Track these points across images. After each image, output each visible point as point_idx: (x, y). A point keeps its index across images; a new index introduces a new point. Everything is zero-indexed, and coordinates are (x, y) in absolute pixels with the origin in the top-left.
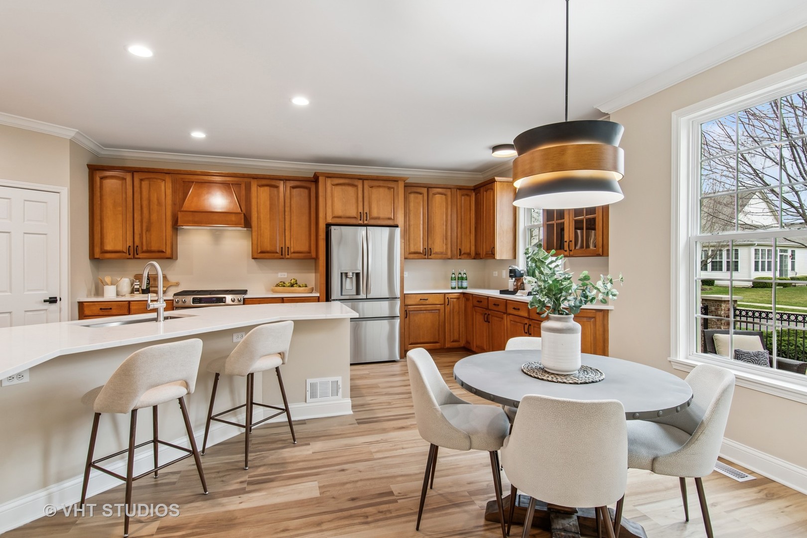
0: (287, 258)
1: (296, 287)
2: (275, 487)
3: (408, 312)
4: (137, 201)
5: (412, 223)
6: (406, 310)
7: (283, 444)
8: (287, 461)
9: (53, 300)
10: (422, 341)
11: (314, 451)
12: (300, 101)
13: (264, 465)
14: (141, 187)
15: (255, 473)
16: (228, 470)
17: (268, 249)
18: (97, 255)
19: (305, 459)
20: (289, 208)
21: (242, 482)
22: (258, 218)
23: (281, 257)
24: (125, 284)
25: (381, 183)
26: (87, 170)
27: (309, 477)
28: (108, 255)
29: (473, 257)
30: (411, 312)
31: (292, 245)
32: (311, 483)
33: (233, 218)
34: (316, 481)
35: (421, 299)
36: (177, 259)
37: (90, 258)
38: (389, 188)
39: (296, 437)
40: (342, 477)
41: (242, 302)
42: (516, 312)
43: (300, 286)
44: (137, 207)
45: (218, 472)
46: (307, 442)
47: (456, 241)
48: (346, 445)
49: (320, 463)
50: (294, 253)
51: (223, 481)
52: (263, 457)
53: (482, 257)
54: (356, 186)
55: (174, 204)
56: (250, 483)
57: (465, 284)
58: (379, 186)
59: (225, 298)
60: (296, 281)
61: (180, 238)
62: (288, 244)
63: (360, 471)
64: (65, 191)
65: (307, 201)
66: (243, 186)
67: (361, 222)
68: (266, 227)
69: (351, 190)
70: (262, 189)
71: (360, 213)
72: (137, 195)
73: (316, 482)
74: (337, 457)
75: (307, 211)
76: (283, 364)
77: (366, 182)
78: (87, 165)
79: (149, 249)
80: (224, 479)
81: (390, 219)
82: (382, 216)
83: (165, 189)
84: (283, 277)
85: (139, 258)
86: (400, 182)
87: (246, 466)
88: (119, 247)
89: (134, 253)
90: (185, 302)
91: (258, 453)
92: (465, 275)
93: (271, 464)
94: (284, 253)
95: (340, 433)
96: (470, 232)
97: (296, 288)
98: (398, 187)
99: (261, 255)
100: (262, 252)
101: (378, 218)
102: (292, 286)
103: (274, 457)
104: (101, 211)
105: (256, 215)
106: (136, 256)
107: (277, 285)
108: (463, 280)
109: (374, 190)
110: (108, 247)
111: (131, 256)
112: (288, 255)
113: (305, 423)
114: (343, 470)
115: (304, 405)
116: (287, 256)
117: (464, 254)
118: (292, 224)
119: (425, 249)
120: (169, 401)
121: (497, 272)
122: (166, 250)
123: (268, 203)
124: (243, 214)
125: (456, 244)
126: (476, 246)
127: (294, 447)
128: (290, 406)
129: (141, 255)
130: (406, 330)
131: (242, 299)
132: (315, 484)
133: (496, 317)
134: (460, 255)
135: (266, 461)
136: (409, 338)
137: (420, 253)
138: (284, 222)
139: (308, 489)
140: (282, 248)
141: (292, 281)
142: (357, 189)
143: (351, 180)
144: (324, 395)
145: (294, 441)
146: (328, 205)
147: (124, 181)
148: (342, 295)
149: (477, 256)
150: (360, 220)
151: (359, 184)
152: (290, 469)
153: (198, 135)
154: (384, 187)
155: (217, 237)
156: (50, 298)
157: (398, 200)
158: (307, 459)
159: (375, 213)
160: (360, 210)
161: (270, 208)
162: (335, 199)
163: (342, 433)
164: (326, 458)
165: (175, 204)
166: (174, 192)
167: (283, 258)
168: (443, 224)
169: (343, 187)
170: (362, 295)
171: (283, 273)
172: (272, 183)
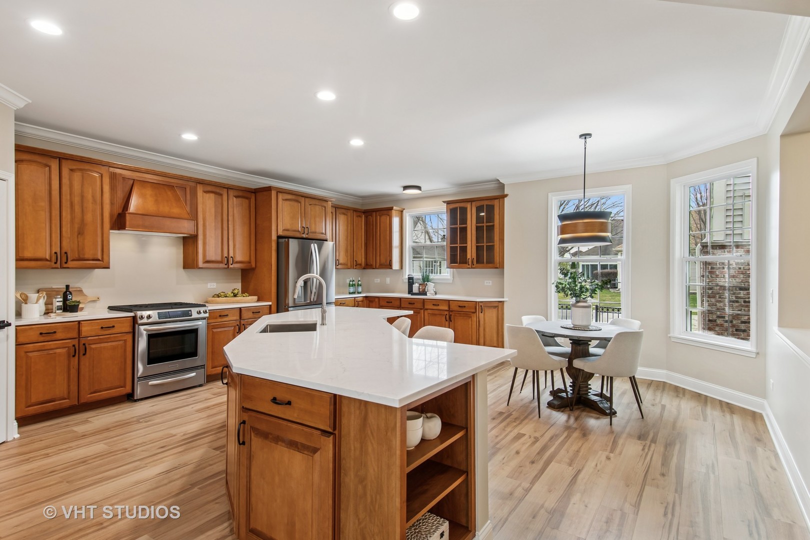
1: (240, 296)
4: (66, 197)
14: (70, 180)
17: (213, 259)
20: (232, 217)
22: (204, 225)
25: (317, 202)
29: (363, 268)
31: (235, 255)
33: (186, 224)
38: (322, 207)
42: (435, 307)
43: (243, 296)
50: (236, 262)
54: (300, 202)
57: (360, 289)
58: (315, 205)
59: (191, 311)
62: (231, 254)
64: (12, 179)
65: (248, 211)
66: (189, 191)
67: (304, 236)
68: (211, 235)
69: (296, 205)
70: (208, 195)
71: (303, 227)
77: (307, 200)
79: (81, 256)
81: (322, 234)
82: (317, 231)
83: (101, 184)
84: (212, 287)
85: (68, 268)
86: (329, 202)
88: (42, 254)
89: (62, 261)
90: (149, 317)
94: (227, 262)
97: (237, 298)
98: (328, 206)
100: (207, 261)
101: (315, 233)
102: (233, 296)
105: (202, 222)
106: (65, 266)
107: (215, 296)
108: (358, 286)
109: (312, 208)
110: (28, 253)
111: (58, 265)
112: (231, 265)
117: (359, 264)
118: (235, 234)
121: (379, 280)
122: (102, 258)
123: (213, 211)
125: (353, 256)
126: (366, 258)
129: (70, 264)
131: (207, 311)
134: (356, 266)
138: (227, 231)
140: (226, 257)
141: (234, 291)
142: (301, 205)
143: (297, 197)
146: (279, 218)
147: (48, 168)
149: (368, 267)
150: (303, 234)
153: (190, 137)
154: (319, 205)
155: (143, 245)
157: (328, 218)
159: (313, 228)
160: (303, 224)
161: (215, 216)
162: (285, 213)
166: (112, 189)
168: (345, 239)
169: (291, 203)
171: (213, 284)
172: (218, 190)
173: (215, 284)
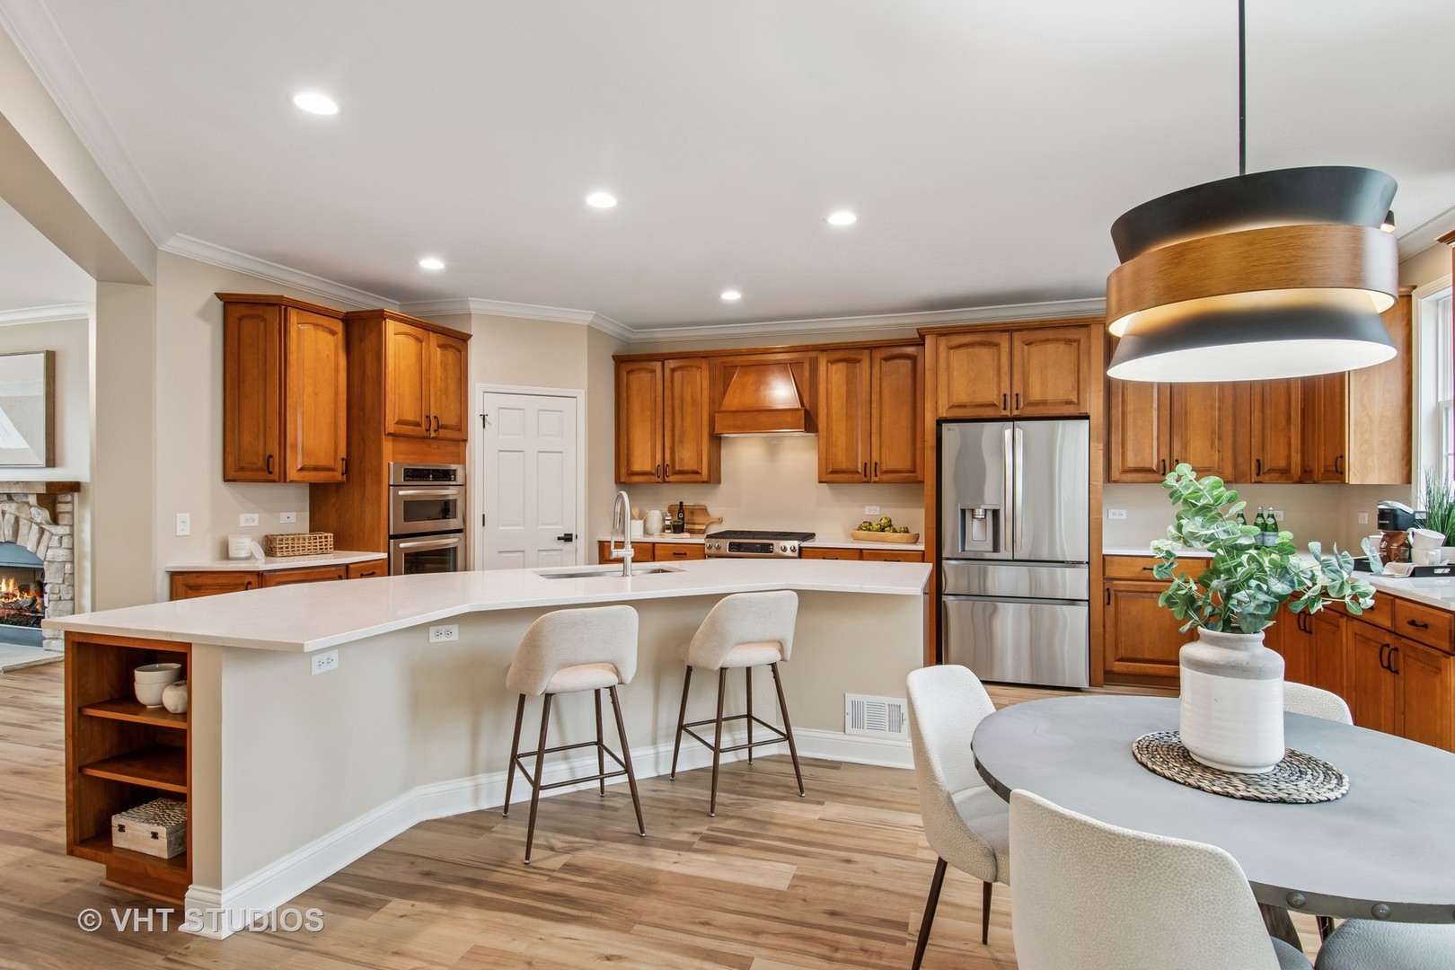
0: (875, 482)
1: (889, 531)
2: (731, 855)
3: (1112, 593)
4: (668, 402)
5: (1130, 407)
6: (1108, 589)
7: (785, 792)
8: (774, 821)
9: (568, 538)
10: (1147, 656)
11: (822, 816)
12: (842, 218)
13: (739, 817)
14: (672, 381)
15: (720, 826)
16: (688, 811)
17: (844, 467)
18: (623, 480)
19: (803, 825)
20: (878, 396)
21: (695, 833)
22: (828, 415)
23: (865, 479)
24: (656, 517)
25: (1050, 334)
26: (612, 363)
27: (788, 856)
28: (636, 479)
29: (1296, 478)
30: (1119, 594)
31: (883, 459)
32: (787, 865)
33: (789, 418)
34: (795, 864)
35: (1145, 569)
36: (719, 482)
37: (616, 483)
38: (1068, 342)
39: (804, 786)
40: (840, 872)
41: (796, 554)
42: (1366, 615)
43: (895, 531)
44: (668, 410)
45: (675, 810)
46: (821, 800)
47: (1247, 441)
48: (881, 822)
49: (820, 838)
50: (886, 472)
51: (673, 824)
52: (745, 804)
53: (1316, 479)
54: (997, 345)
55: (712, 401)
56: (705, 838)
58: (1047, 341)
59: (772, 545)
60: (890, 521)
61: (724, 452)
62: (875, 458)
63: (875, 872)
64: (582, 394)
65: (909, 380)
66: (807, 366)
67: (1007, 413)
68: (839, 428)
69: (985, 353)
70: (835, 367)
71: (1005, 395)
72: (668, 392)
73: (795, 867)
74: (853, 837)
75: (909, 399)
76: (783, 660)
77: (1017, 336)
78: (613, 356)
79: (682, 469)
80: (676, 821)
81: (1069, 403)
82: (1050, 397)
83: (700, 379)
84: (872, 513)
85: (670, 482)
86: (1093, 326)
87: (712, 811)
88: (647, 467)
89: (664, 474)
90: (718, 548)
91: (742, 797)
92: (1270, 519)
93: (750, 819)
94: (868, 472)
95: (883, 798)
96: (1289, 422)
97: (888, 534)
98: (1089, 337)
99: (832, 475)
100: (834, 472)
101: (1044, 403)
102: (883, 530)
103: (759, 808)
104: (628, 418)
105: (825, 411)
106: (667, 479)
107: (860, 528)
108: (1266, 530)
109: (1035, 350)
110: (636, 467)
111: (661, 479)
112: (876, 476)
113: (838, 768)
114: (848, 861)
115: (839, 736)
116: (874, 479)
117: (1271, 470)
118: (884, 422)
119: (1164, 461)
120: (583, 690)
121: (1367, 514)
122: (702, 471)
123: (844, 389)
124: (803, 411)
125: (1248, 450)
126: (1303, 453)
127: (801, 801)
128: (795, 731)
129: (672, 478)
130: (1108, 629)
131: (797, 548)
132: (792, 869)
133: (1327, 622)
134: (1258, 475)
135: (746, 812)
136: (1116, 648)
137: (1150, 471)
138: (869, 419)
139: (775, 873)
140: (866, 464)
141: (883, 521)
142: (999, 350)
143: (985, 335)
144: (876, 726)
145: (802, 792)
146: (940, 386)
147: (653, 374)
148: (963, 550)
149: (1306, 477)
150: (1005, 409)
151: (1004, 341)
152: (770, 834)
153: (731, 296)
154: (1058, 340)
155: (773, 450)
156: (565, 535)
157: (1090, 363)
158: (805, 826)
159: (1036, 394)
160: (1005, 389)
161: (847, 398)
162: (955, 373)
163: (889, 799)
164: (834, 834)
165: (714, 402)
166: (712, 384)
167: (867, 482)
168: (1212, 407)
169: (971, 350)
170: (1005, 553)
171: (873, 508)
172: (851, 355)
173: (878, 508)
